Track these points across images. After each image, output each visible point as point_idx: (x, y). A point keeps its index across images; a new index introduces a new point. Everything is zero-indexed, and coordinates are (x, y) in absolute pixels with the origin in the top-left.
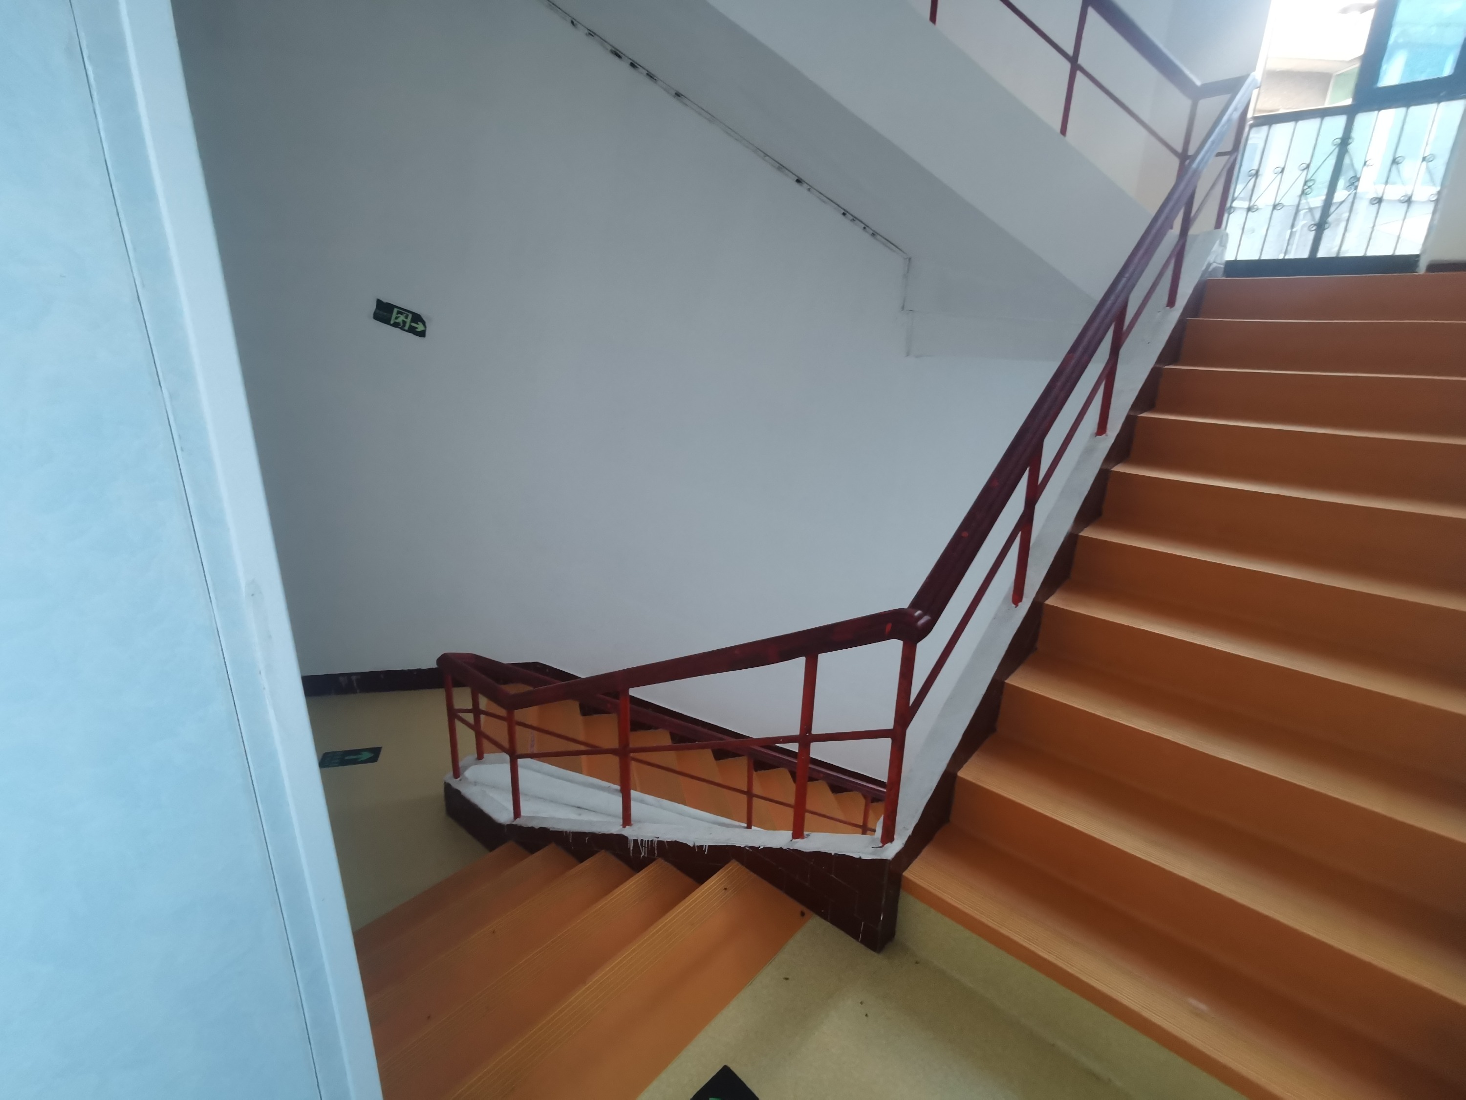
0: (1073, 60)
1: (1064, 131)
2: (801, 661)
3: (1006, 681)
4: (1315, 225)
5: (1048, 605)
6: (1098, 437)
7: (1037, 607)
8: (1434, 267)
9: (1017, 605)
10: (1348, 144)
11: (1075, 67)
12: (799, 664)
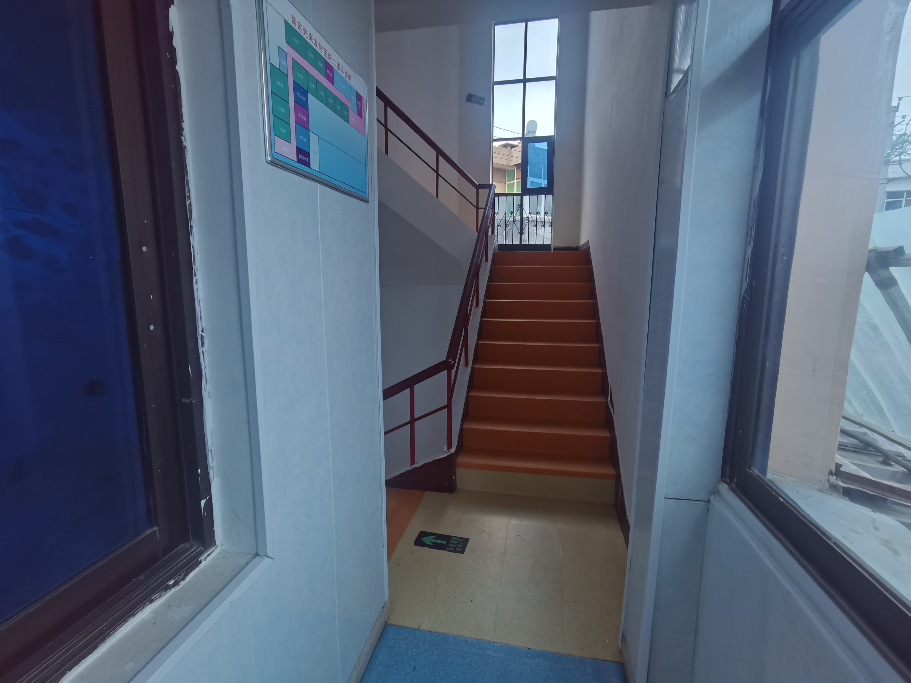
0: (437, 171)
1: (437, 196)
2: (408, 390)
3: (470, 394)
4: (519, 233)
5: (475, 368)
6: (477, 308)
7: (473, 369)
8: (556, 249)
9: (467, 367)
10: (523, 206)
11: (438, 175)
12: (407, 391)
